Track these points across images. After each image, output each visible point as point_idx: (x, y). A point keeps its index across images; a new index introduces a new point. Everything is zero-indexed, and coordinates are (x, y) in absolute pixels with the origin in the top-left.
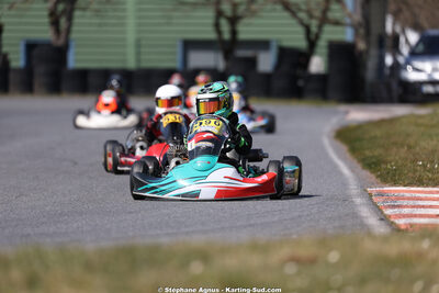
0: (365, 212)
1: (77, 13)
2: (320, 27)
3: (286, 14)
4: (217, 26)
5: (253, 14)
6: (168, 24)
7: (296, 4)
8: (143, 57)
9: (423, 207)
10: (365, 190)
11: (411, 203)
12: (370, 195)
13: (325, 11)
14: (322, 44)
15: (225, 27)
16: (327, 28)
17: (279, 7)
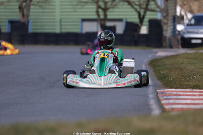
0: (152, 102)
1: (32, 7)
2: (145, 12)
3: (129, 7)
4: (97, 12)
5: (114, 6)
6: (75, 11)
7: (134, 2)
8: (63, 27)
9: (181, 99)
10: (156, 91)
11: (175, 97)
12: (157, 93)
13: (147, 5)
14: (146, 20)
15: (101, 12)
16: (148, 13)
17: (126, 3)
